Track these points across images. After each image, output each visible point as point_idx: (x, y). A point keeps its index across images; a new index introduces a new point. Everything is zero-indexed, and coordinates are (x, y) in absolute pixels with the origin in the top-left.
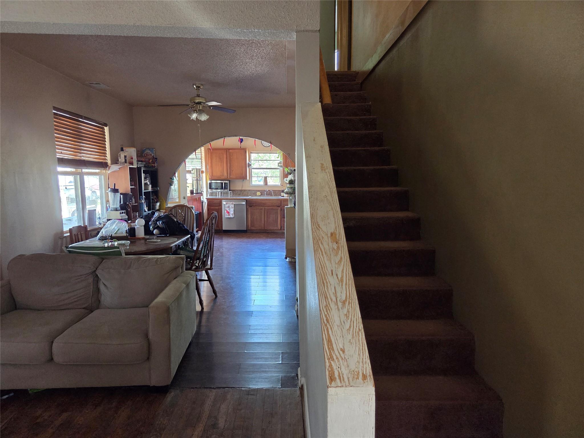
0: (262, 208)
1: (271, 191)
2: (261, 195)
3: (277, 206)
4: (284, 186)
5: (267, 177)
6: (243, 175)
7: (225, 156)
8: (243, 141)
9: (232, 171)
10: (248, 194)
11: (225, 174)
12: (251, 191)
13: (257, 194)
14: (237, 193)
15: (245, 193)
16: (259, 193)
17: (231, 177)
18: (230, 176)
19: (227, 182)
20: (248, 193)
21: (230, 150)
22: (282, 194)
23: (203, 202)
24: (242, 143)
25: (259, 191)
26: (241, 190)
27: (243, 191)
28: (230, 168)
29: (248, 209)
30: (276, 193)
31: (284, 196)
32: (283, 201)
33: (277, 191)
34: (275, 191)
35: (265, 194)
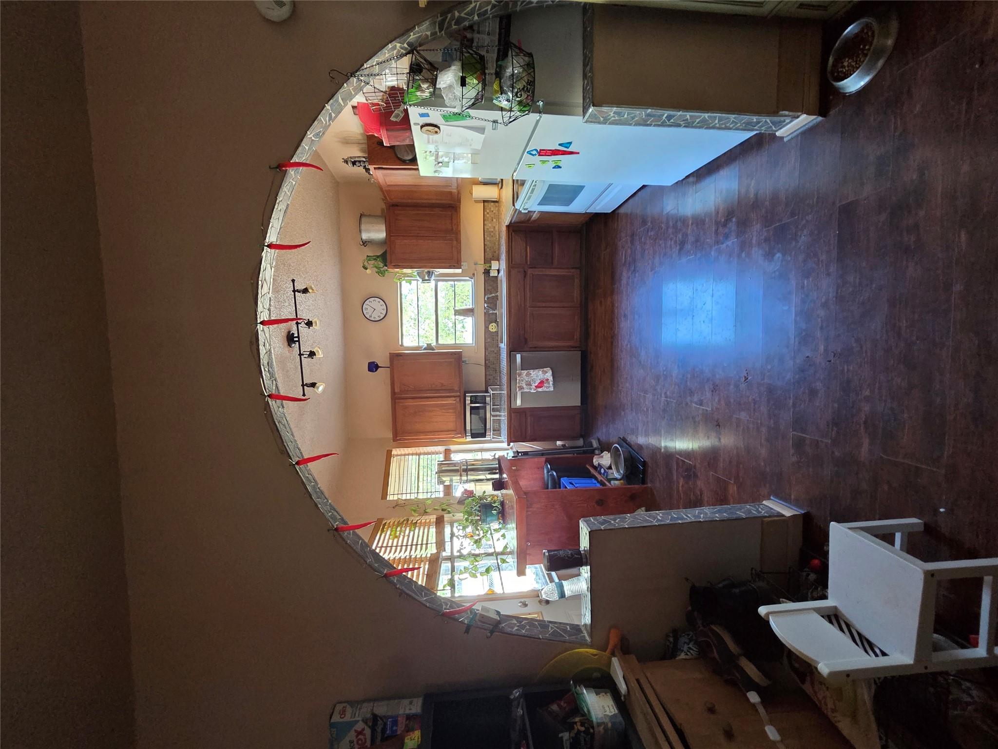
0: (528, 315)
1: (488, 298)
2: (496, 321)
3: (525, 277)
4: (476, 270)
5: (456, 308)
6: (453, 360)
7: (410, 403)
8: (373, 363)
9: (442, 385)
10: (494, 351)
11: (450, 401)
12: (487, 344)
13: (494, 330)
14: (492, 375)
15: (491, 359)
16: (493, 327)
17: (456, 388)
18: (456, 391)
19: (469, 398)
20: (491, 351)
21: (396, 391)
22: (493, 273)
23: (517, 451)
24: (379, 365)
25: (487, 328)
26: (487, 367)
27: (487, 362)
28: (437, 391)
29: (531, 348)
30: (490, 288)
31: (498, 269)
32: (513, 263)
33: (486, 285)
34: (486, 289)
35: (494, 312)
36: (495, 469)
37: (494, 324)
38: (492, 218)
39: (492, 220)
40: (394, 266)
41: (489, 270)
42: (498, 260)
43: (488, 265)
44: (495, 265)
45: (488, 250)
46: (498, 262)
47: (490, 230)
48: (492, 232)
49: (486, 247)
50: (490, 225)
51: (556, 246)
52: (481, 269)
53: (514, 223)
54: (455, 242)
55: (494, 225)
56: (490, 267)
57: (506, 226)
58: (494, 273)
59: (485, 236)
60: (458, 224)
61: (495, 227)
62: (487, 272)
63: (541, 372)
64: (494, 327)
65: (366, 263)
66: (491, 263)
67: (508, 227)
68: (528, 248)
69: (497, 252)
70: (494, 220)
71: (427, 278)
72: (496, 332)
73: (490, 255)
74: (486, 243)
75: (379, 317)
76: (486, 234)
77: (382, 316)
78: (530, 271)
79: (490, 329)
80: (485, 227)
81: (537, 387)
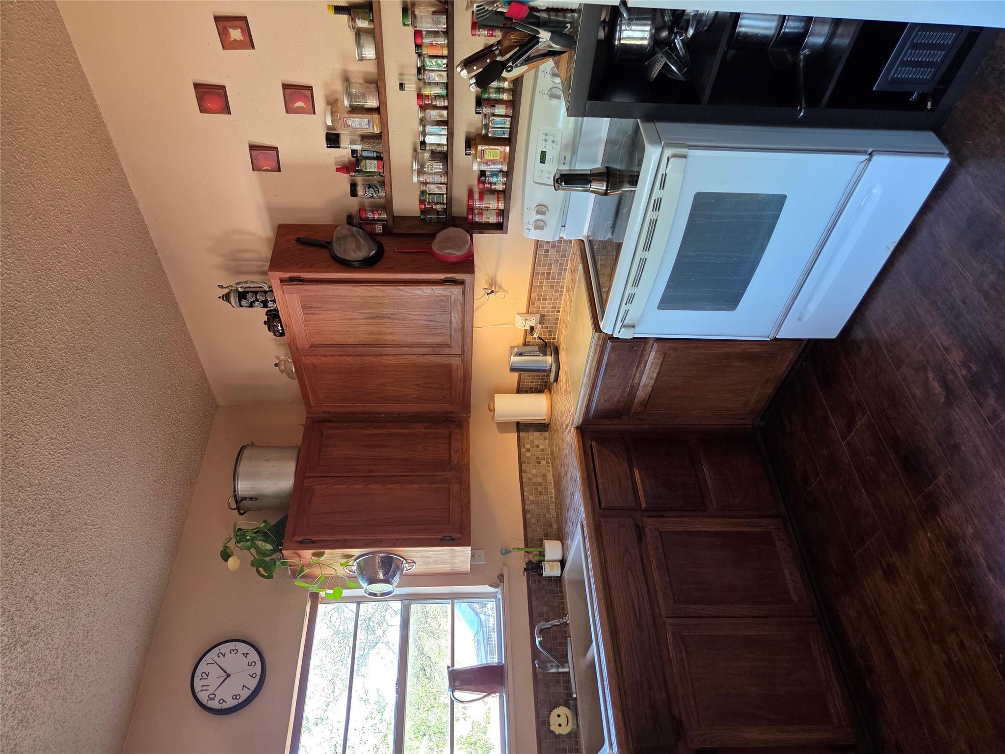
2: (568, 701)
3: (640, 539)
4: (505, 565)
13: (565, 730)
16: (560, 722)
22: (551, 570)
25: (543, 723)
30: (545, 609)
31: (560, 557)
32: (603, 505)
33: (534, 603)
34: (535, 615)
35: (561, 670)
37: (563, 710)
38: (538, 458)
39: (540, 463)
40: (301, 542)
41: (540, 562)
42: (560, 536)
43: (536, 551)
44: (552, 550)
45: (533, 521)
46: (559, 542)
47: (534, 480)
48: (540, 484)
49: (528, 516)
50: (534, 471)
52: (518, 561)
54: (455, 487)
55: (544, 471)
56: (542, 554)
57: (577, 428)
58: (552, 568)
59: (525, 494)
61: (544, 475)
62: (534, 568)
64: (563, 720)
65: (231, 545)
66: (541, 545)
68: (636, 472)
69: (555, 526)
70: (543, 462)
71: (381, 576)
72: (569, 734)
73: (539, 532)
74: (527, 507)
75: (235, 697)
76: (526, 489)
77: (245, 694)
78: (650, 524)
79: (554, 728)
80: (523, 474)
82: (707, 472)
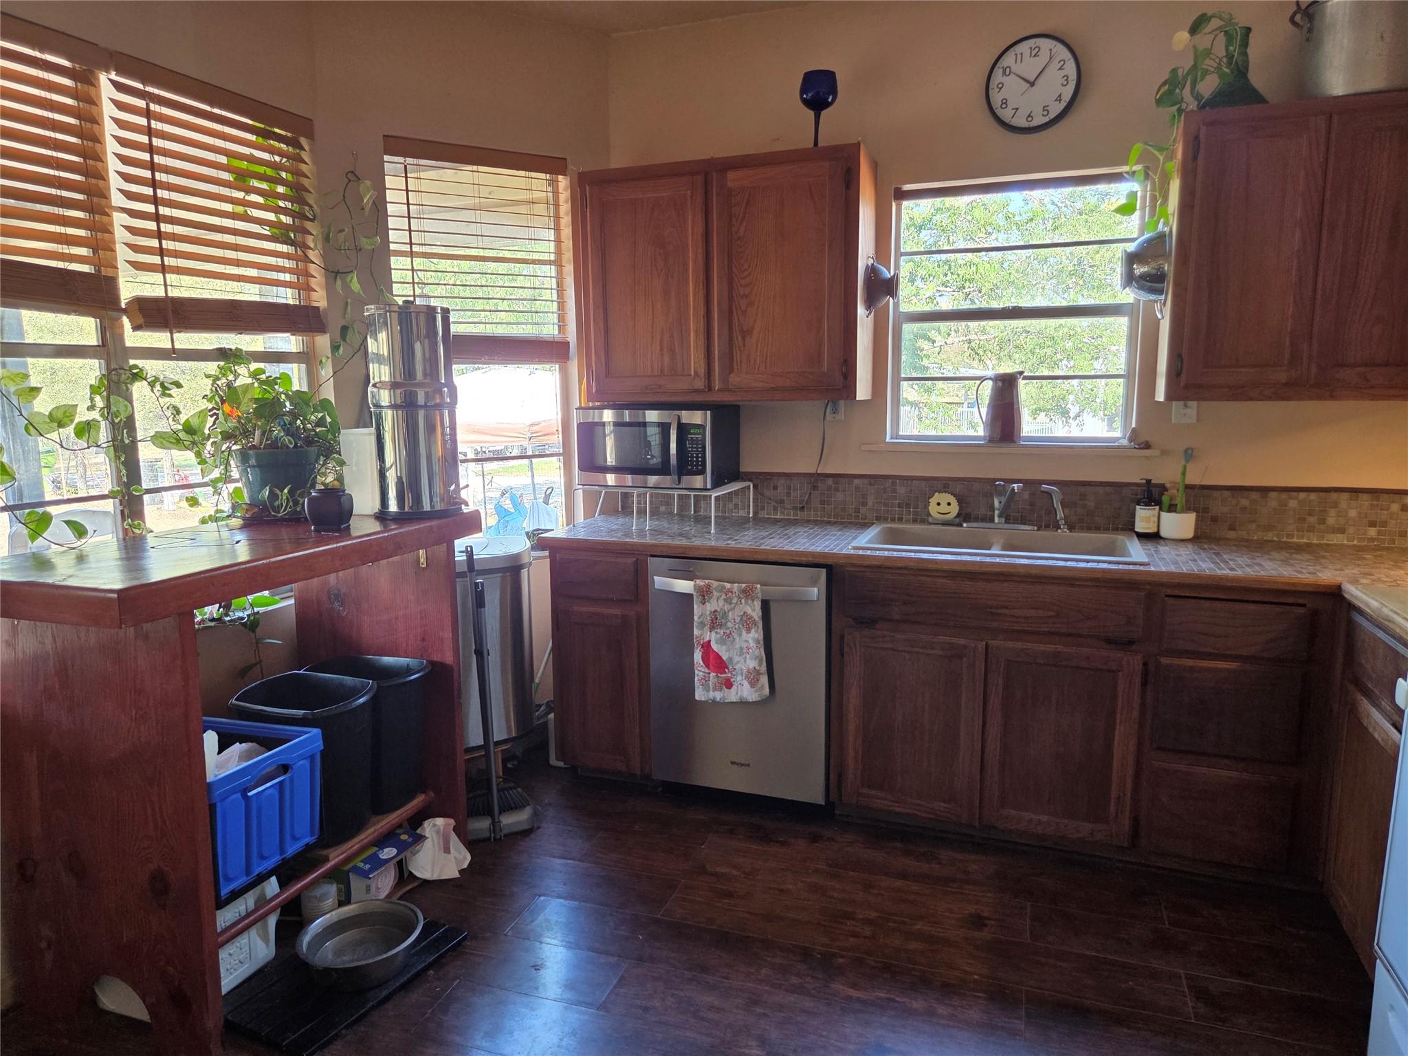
0: (962, 641)
1: (1049, 494)
2: (963, 521)
3: (1109, 641)
4: (1164, 453)
5: (1021, 383)
6: (825, 369)
7: (693, 227)
8: (833, 91)
9: (746, 333)
10: (864, 504)
11: (696, 360)
12: (888, 483)
13: (933, 509)
14: (789, 494)
15: (840, 496)
16: (943, 505)
17: (734, 379)
18: (724, 379)
19: (699, 422)
20: (864, 496)
21: (731, 175)
22: (1144, 518)
24: (824, 113)
25: (944, 485)
26: (816, 479)
27: (830, 481)
28: (729, 315)
29: (842, 637)
30: (1091, 504)
31: (1163, 533)
32: (1170, 601)
33: (1101, 490)
34: (1083, 489)
35: (997, 512)
36: (417, 499)
37: (954, 509)
38: (1384, 524)
39: (1372, 524)
40: (1197, 138)
41: (1158, 503)
42: (1200, 538)
43: (1180, 500)
44: (1178, 524)
45: (1244, 502)
46: (1190, 534)
47: (1332, 512)
48: (1322, 521)
49: (1254, 495)
50: (1353, 513)
51: (1234, 774)
52: (1166, 473)
53: (1351, 624)
54: (1282, 376)
55: (1351, 530)
56: (1172, 508)
57: (1339, 587)
58: (1148, 520)
59: (1302, 495)
60: (1366, 390)
61: (1342, 531)
62: (1152, 495)
63: (752, 664)
64: (944, 508)
65: (1215, 23)
66: (1187, 509)
67: (1335, 594)
68: (1233, 665)
69: (1232, 534)
70: (1372, 532)
71: (1139, 270)
72: (929, 514)
73: (1219, 507)
74: (1273, 494)
75: (1005, 102)
76: (1313, 496)
77: (1006, 115)
78: (1133, 662)
79: (937, 497)
80: (1346, 496)
81: (707, 647)
82: (1225, 774)
